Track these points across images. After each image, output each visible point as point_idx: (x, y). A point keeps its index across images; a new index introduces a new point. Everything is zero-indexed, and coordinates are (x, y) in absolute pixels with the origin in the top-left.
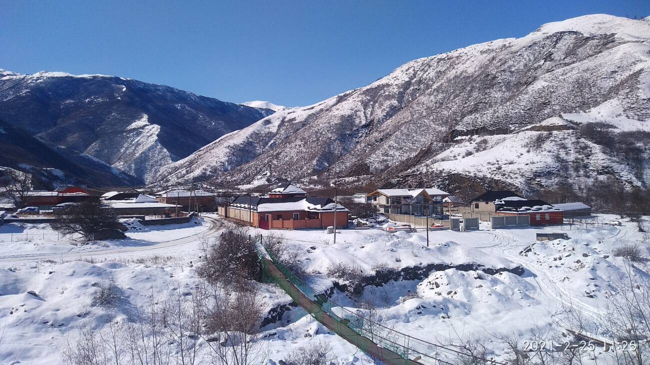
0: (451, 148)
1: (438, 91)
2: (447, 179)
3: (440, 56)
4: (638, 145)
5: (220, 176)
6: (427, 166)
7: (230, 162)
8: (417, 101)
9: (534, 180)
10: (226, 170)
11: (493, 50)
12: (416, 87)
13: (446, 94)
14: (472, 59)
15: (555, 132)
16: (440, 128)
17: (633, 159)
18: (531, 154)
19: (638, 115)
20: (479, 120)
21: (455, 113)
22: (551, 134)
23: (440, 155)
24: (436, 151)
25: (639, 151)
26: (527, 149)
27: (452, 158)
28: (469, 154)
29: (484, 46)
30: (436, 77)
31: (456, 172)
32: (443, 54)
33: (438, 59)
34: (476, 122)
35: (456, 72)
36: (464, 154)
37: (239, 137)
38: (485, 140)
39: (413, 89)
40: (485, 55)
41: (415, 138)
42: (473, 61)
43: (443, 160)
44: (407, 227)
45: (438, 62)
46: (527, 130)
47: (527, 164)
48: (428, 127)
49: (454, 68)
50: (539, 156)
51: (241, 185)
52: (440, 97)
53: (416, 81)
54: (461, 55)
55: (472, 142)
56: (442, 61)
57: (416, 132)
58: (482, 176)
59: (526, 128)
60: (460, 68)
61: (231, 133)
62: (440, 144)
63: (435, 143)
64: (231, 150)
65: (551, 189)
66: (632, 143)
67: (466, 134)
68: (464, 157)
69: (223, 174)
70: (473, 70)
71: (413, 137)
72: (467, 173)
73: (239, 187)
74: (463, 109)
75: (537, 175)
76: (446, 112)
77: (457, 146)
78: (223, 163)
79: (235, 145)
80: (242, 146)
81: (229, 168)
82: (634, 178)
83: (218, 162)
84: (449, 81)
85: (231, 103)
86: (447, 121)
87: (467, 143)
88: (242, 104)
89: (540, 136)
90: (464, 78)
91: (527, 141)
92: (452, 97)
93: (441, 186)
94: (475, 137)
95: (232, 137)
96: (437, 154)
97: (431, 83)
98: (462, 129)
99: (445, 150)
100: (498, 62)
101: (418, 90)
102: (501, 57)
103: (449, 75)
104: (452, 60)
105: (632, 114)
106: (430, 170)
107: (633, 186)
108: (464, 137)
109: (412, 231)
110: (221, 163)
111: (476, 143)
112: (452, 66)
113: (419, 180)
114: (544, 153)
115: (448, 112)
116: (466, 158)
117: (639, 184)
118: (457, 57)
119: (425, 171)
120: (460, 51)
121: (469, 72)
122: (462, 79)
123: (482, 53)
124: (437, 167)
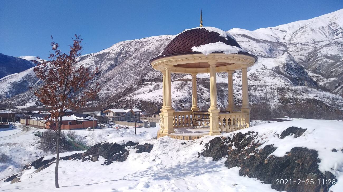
0: (142, 88)
1: (135, 58)
2: (140, 103)
3: (136, 40)
4: (222, 89)
5: (4, 101)
6: (130, 96)
7: (11, 92)
8: (125, 62)
9: (180, 104)
10: (8, 97)
11: (162, 40)
12: (124, 55)
13: (139, 60)
14: (152, 44)
15: (189, 82)
16: (136, 77)
17: (220, 95)
18: (179, 92)
19: (223, 76)
20: (155, 75)
21: (144, 70)
22: (187, 83)
23: (137, 91)
24: (135, 89)
25: (223, 91)
26: (177, 89)
27: (143, 93)
28: (151, 91)
29: (158, 38)
30: (134, 51)
31: (144, 100)
32: (138, 40)
33: (135, 42)
34: (154, 75)
35: (144, 49)
36: (148, 91)
37: (18, 77)
38: (158, 84)
39: (123, 56)
40: (158, 42)
41: (124, 82)
42: (152, 45)
43: (138, 94)
44: (125, 127)
45: (136, 43)
46: (177, 80)
47: (177, 97)
48: (131, 76)
49: (143, 47)
50: (182, 93)
51: (18, 106)
52: (136, 61)
53: (124, 52)
54: (147, 41)
55: (152, 85)
56: (137, 43)
57: (124, 79)
58: (157, 102)
59: (176, 79)
60: (146, 48)
61: (12, 75)
62: (137, 86)
63: (134, 85)
64: (12, 85)
65: (186, 108)
66: (220, 88)
67: (149, 81)
68: (148, 93)
69: (6, 99)
70: (152, 49)
71: (123, 81)
72: (150, 100)
73: (18, 107)
74: (147, 68)
75: (181, 101)
76: (139, 69)
77: (145, 87)
78: (6, 92)
79: (15, 82)
80: (19, 82)
81: (10, 96)
82: (220, 103)
83: (3, 92)
84: (141, 54)
85: (11, 56)
86: (140, 74)
87: (150, 86)
88: (19, 57)
89: (182, 83)
90: (148, 53)
91: (177, 86)
92: (142, 62)
93: (137, 107)
94: (153, 83)
95: (12, 77)
96: (135, 91)
97: (132, 54)
98: (147, 79)
99: (139, 89)
100: (164, 46)
101: (125, 57)
102: (166, 44)
103: (141, 51)
104: (142, 43)
105: (220, 75)
106: (132, 99)
107: (220, 107)
108: (148, 83)
109: (127, 128)
110: (5, 92)
111: (154, 86)
112: (142, 46)
113: (126, 103)
114: (184, 91)
115: (140, 69)
116: (149, 93)
117: (222, 106)
118: (145, 42)
119: (129, 99)
120: (146, 39)
121: (151, 50)
122: (147, 53)
123: (157, 41)
124: (135, 97)
